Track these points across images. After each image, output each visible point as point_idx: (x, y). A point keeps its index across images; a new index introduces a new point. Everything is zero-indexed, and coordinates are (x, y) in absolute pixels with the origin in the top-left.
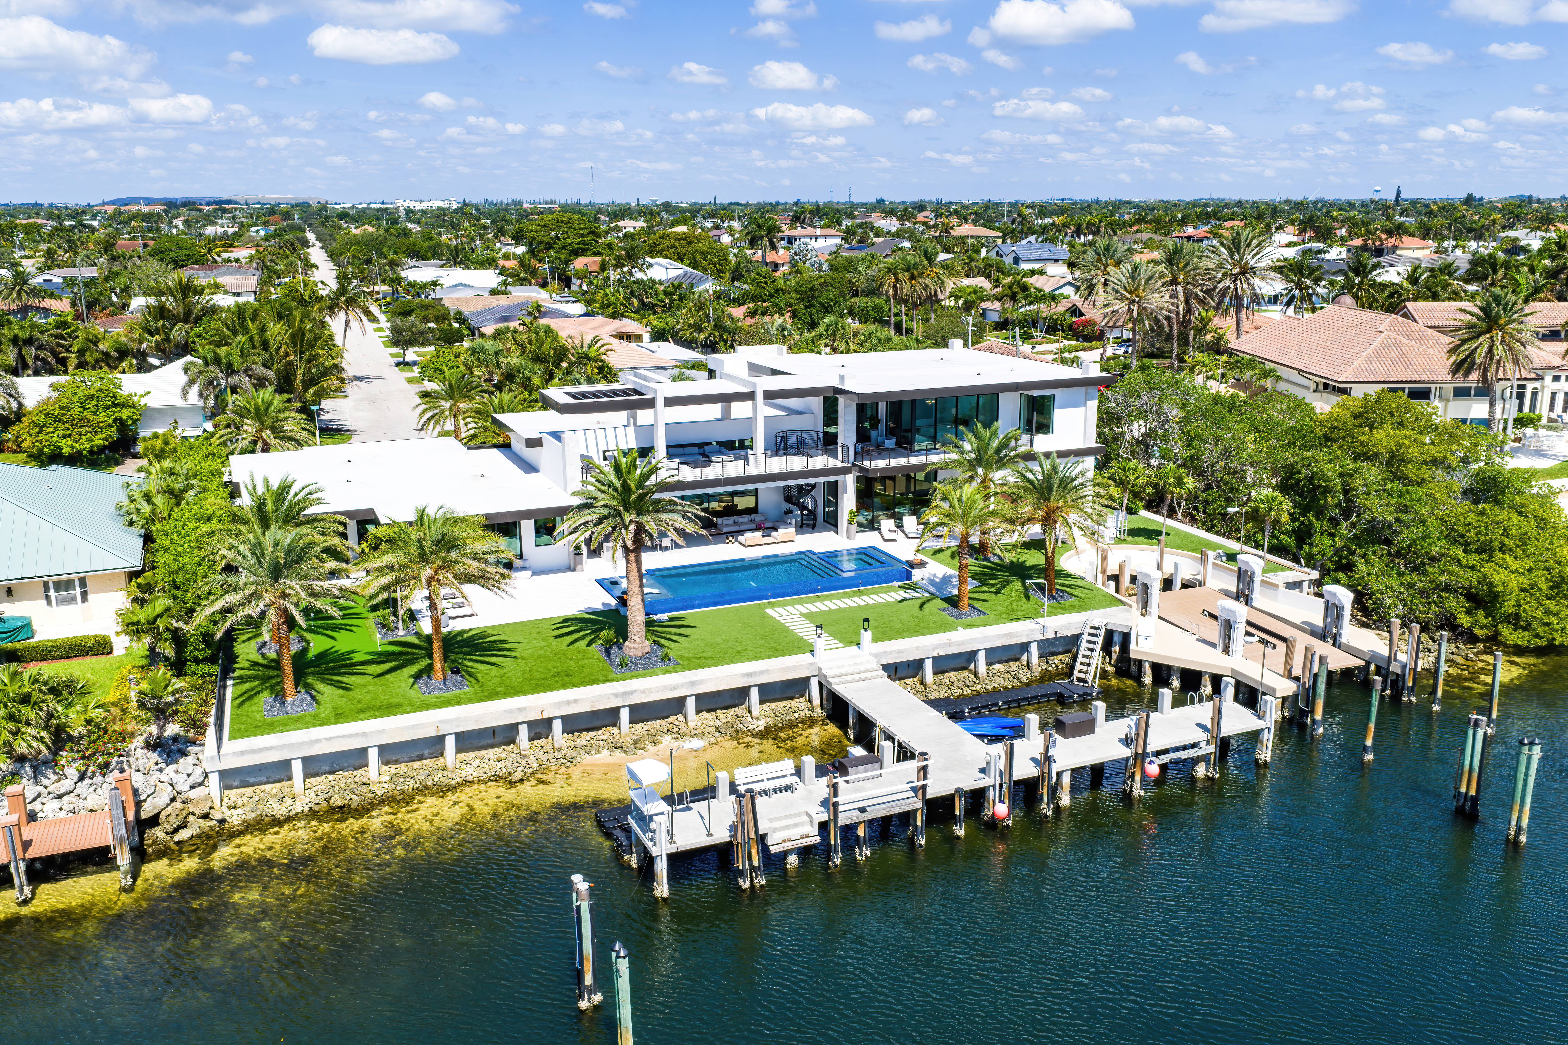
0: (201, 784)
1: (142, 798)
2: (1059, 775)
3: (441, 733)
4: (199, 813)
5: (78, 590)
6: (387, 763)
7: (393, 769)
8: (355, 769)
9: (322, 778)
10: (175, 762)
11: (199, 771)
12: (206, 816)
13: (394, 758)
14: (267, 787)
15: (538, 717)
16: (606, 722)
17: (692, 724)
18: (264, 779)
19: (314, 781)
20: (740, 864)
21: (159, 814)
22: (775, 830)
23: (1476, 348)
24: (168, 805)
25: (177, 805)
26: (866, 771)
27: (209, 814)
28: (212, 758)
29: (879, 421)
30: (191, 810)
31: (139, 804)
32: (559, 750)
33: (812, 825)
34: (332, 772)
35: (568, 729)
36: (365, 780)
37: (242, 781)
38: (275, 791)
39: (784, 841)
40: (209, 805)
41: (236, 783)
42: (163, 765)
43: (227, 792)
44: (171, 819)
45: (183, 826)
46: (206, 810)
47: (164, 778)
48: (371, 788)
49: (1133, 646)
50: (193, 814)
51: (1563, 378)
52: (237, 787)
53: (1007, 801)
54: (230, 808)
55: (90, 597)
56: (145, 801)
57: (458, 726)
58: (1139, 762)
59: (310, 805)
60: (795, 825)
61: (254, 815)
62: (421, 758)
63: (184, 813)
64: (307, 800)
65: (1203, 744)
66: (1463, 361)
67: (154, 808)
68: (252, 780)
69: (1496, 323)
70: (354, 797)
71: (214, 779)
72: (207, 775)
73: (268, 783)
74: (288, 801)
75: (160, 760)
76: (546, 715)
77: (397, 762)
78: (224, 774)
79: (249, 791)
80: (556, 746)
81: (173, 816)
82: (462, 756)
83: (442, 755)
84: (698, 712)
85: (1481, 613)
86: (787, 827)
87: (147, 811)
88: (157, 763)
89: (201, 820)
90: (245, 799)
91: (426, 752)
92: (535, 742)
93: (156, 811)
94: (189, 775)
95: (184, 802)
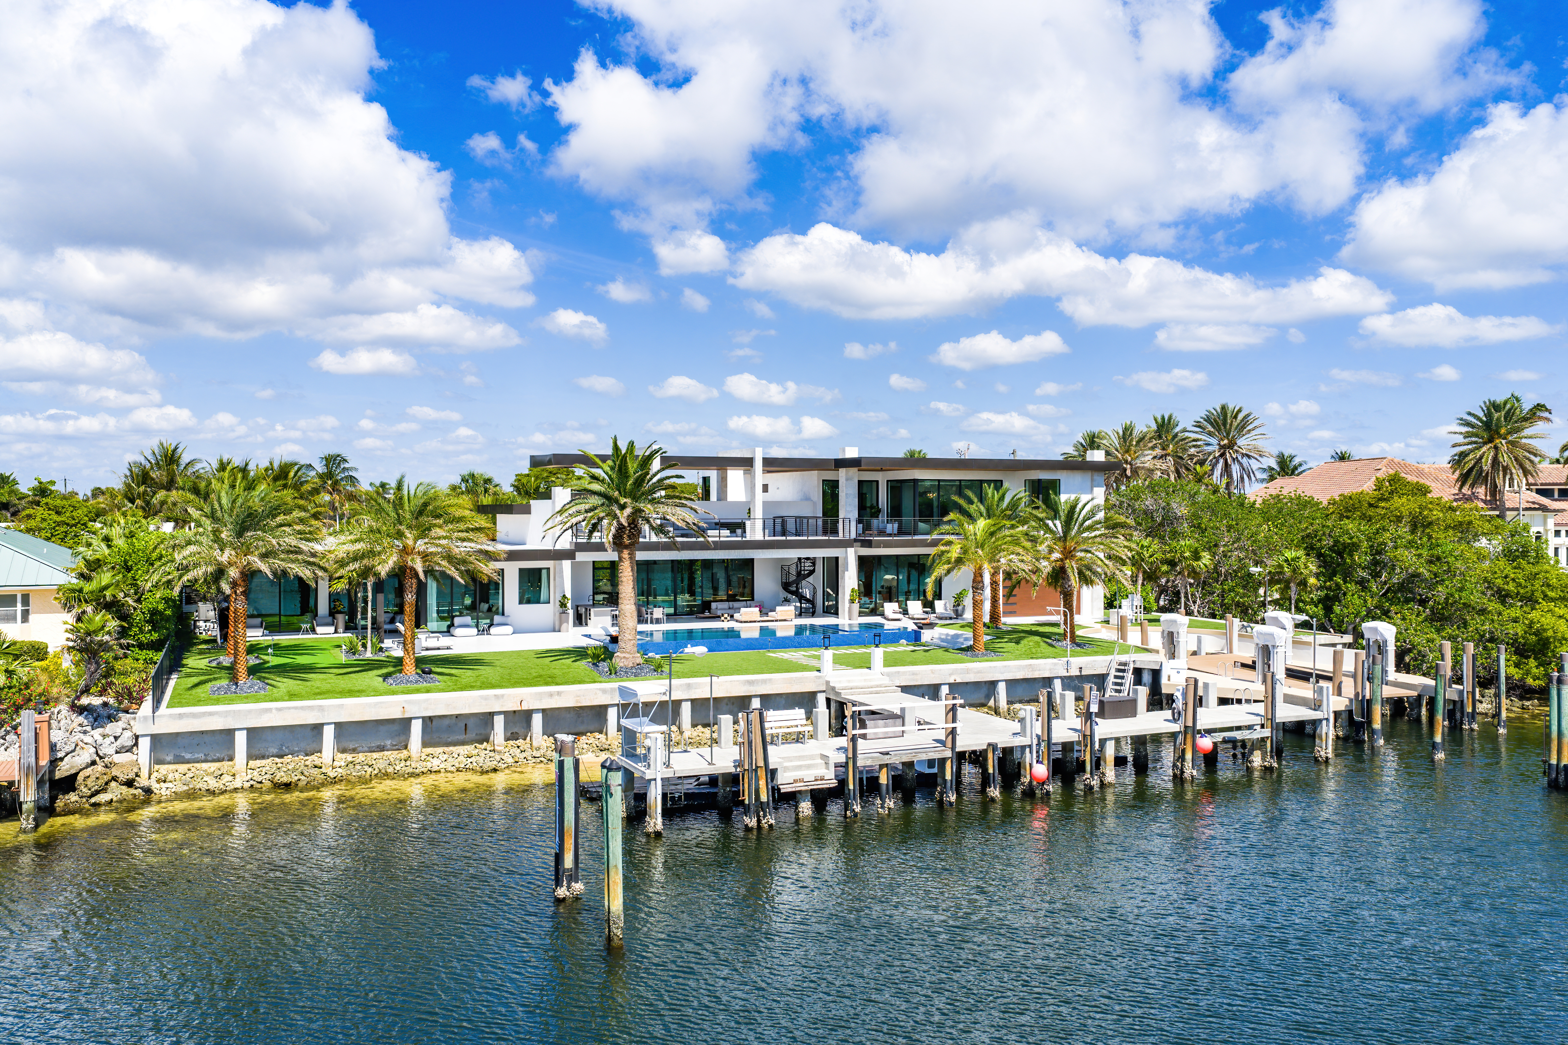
0: (129, 750)
1: (60, 755)
2: (1103, 742)
3: (407, 716)
4: (123, 778)
5: (19, 607)
6: (343, 751)
7: (349, 757)
8: (307, 755)
9: (269, 760)
10: (102, 727)
11: (128, 734)
12: (130, 783)
13: (351, 747)
14: (205, 766)
15: (517, 708)
16: (591, 728)
17: (687, 734)
18: (201, 756)
19: (258, 763)
20: (746, 797)
21: (77, 774)
22: (786, 769)
23: (1481, 458)
24: (86, 767)
25: (99, 768)
26: (886, 726)
27: (133, 780)
28: (145, 718)
29: (879, 511)
30: (114, 774)
31: (54, 762)
32: (538, 749)
33: (827, 768)
34: (281, 757)
35: (549, 731)
36: (317, 763)
37: (176, 756)
38: (212, 770)
39: (795, 781)
40: (135, 770)
41: (169, 758)
42: (89, 728)
43: (157, 767)
44: (90, 782)
45: (104, 790)
46: (131, 775)
47: (87, 739)
48: (324, 770)
49: (1164, 680)
50: (114, 779)
51: (1563, 533)
52: (169, 763)
53: (1046, 762)
54: (158, 781)
55: (31, 617)
56: (62, 759)
57: (426, 709)
58: (1189, 736)
59: (252, 782)
60: (809, 767)
61: (186, 788)
62: (382, 749)
63: (106, 778)
64: (249, 777)
65: (1258, 728)
66: (1470, 470)
67: (72, 767)
68: (188, 756)
69: (1498, 433)
70: (303, 778)
71: (145, 744)
72: (137, 737)
73: (206, 761)
74: (226, 778)
75: (86, 722)
76: (525, 707)
77: (354, 751)
78: (156, 739)
79: (183, 768)
80: (535, 744)
81: (93, 778)
82: (429, 750)
83: (406, 747)
84: (694, 725)
85: (1532, 663)
86: (799, 768)
87: (63, 770)
88: (81, 725)
89: (124, 787)
90: (177, 775)
91: (388, 742)
92: (511, 742)
93: (73, 771)
94: (116, 738)
95: (106, 767)
